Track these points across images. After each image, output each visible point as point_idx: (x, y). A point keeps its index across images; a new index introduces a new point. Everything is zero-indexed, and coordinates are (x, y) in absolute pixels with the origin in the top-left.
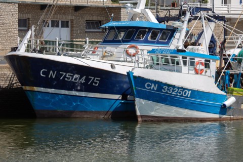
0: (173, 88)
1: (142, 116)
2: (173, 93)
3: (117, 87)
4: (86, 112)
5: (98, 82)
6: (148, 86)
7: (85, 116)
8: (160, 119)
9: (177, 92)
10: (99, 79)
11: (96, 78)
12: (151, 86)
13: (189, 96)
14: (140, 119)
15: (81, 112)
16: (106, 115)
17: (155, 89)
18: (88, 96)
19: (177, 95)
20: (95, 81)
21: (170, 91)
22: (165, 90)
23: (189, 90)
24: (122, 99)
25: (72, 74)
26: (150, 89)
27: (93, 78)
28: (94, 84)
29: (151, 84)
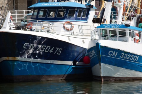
0: (128, 55)
1: (104, 77)
2: (127, 58)
3: (71, 55)
4: (50, 76)
5: (61, 51)
6: (111, 53)
7: (49, 79)
8: (116, 79)
9: (130, 57)
10: (62, 49)
11: (60, 49)
12: (113, 53)
13: (137, 61)
14: (103, 80)
15: (47, 76)
16: (63, 78)
17: (115, 56)
18: (54, 63)
19: (130, 60)
20: (59, 51)
21: (125, 57)
22: (122, 56)
23: (137, 55)
24: (74, 65)
25: (46, 46)
26: (112, 56)
27: (58, 48)
28: (58, 54)
29: (112, 52)
